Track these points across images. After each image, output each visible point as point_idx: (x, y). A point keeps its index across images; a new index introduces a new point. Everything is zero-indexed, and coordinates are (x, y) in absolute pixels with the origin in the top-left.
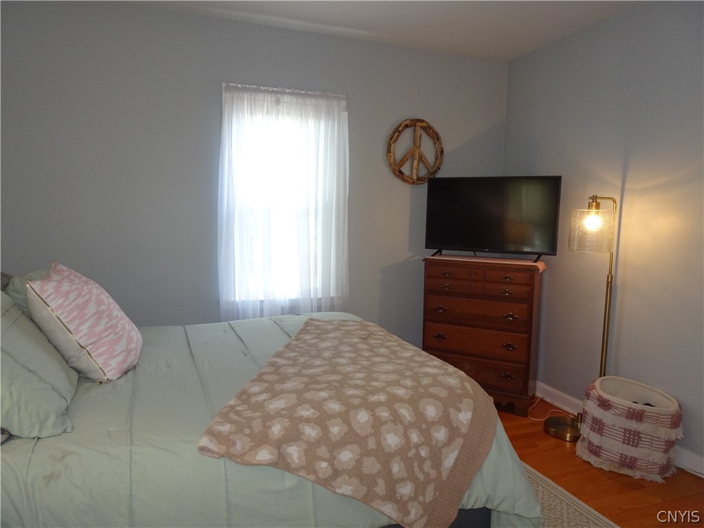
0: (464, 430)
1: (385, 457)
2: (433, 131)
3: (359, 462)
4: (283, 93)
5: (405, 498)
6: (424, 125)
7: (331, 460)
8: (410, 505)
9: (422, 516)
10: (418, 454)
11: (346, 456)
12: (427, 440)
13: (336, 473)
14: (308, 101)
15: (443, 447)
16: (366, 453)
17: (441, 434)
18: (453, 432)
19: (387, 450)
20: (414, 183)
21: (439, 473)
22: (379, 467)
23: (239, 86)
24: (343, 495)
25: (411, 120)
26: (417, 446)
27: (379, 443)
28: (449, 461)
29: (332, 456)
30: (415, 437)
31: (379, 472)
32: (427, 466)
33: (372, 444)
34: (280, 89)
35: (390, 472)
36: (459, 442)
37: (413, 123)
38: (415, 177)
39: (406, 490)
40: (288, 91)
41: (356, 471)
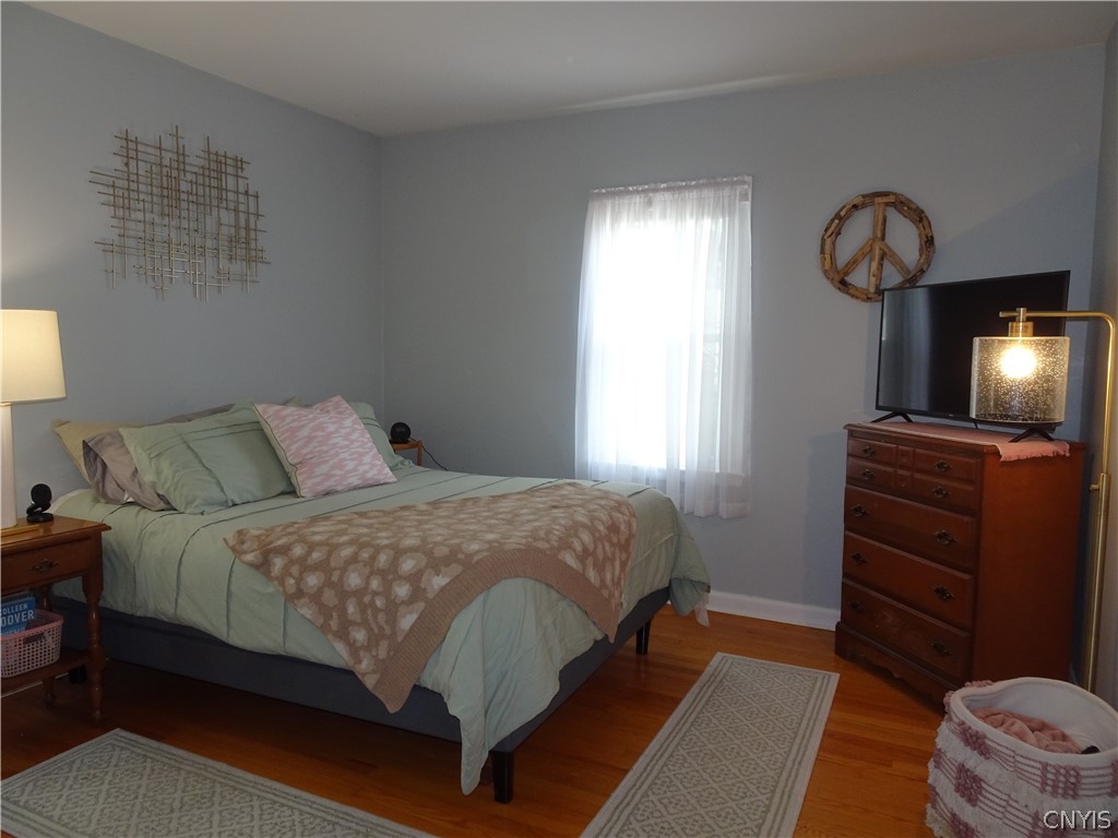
0: (430, 595)
1: (344, 595)
2: (909, 208)
3: (320, 590)
4: (656, 190)
5: (358, 645)
6: (891, 199)
7: (299, 580)
8: (362, 653)
9: (374, 672)
10: (373, 601)
11: (313, 581)
12: (387, 591)
13: (300, 593)
14: (687, 194)
15: (400, 604)
16: (328, 583)
17: (402, 591)
18: (417, 593)
19: (346, 588)
20: (868, 298)
21: (394, 632)
22: (336, 602)
23: (604, 191)
24: (302, 615)
25: (864, 196)
26: (375, 594)
27: (341, 577)
28: (407, 621)
29: (300, 575)
30: (375, 584)
31: (335, 606)
32: (381, 617)
33: (335, 578)
34: (653, 186)
35: (344, 609)
36: (421, 605)
37: (869, 199)
38: (872, 290)
39: (360, 636)
40: (663, 186)
41: (316, 598)
